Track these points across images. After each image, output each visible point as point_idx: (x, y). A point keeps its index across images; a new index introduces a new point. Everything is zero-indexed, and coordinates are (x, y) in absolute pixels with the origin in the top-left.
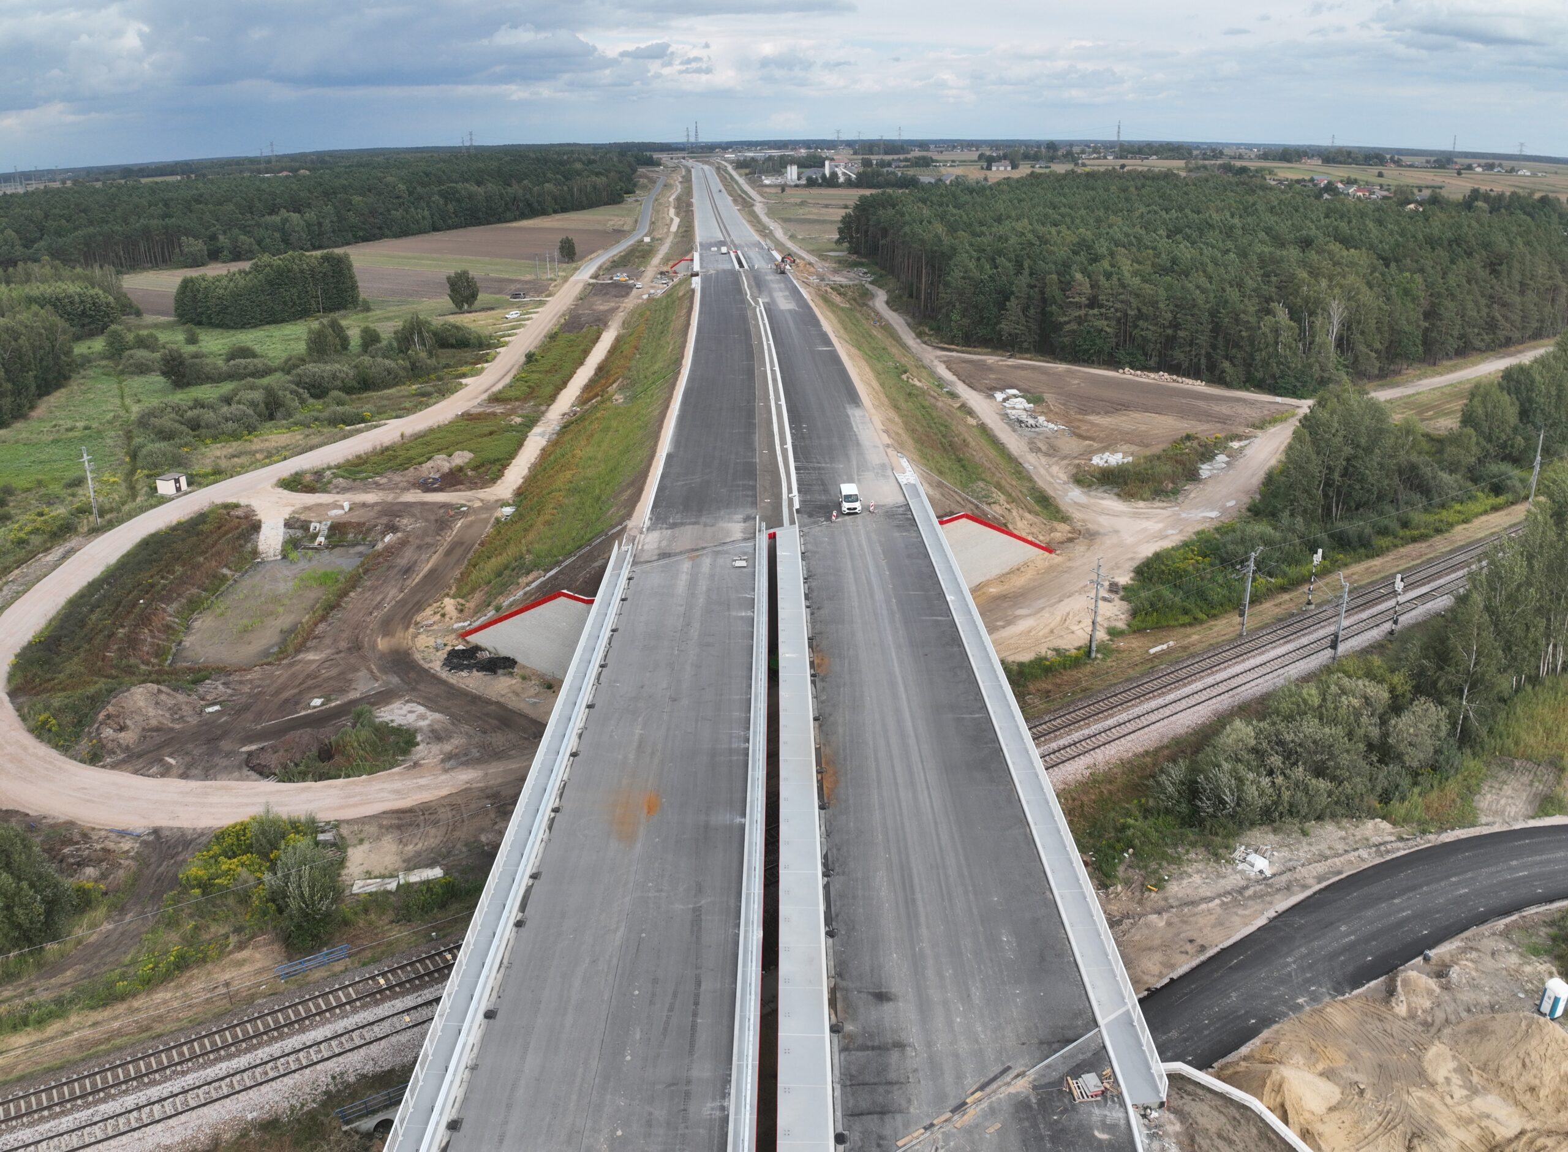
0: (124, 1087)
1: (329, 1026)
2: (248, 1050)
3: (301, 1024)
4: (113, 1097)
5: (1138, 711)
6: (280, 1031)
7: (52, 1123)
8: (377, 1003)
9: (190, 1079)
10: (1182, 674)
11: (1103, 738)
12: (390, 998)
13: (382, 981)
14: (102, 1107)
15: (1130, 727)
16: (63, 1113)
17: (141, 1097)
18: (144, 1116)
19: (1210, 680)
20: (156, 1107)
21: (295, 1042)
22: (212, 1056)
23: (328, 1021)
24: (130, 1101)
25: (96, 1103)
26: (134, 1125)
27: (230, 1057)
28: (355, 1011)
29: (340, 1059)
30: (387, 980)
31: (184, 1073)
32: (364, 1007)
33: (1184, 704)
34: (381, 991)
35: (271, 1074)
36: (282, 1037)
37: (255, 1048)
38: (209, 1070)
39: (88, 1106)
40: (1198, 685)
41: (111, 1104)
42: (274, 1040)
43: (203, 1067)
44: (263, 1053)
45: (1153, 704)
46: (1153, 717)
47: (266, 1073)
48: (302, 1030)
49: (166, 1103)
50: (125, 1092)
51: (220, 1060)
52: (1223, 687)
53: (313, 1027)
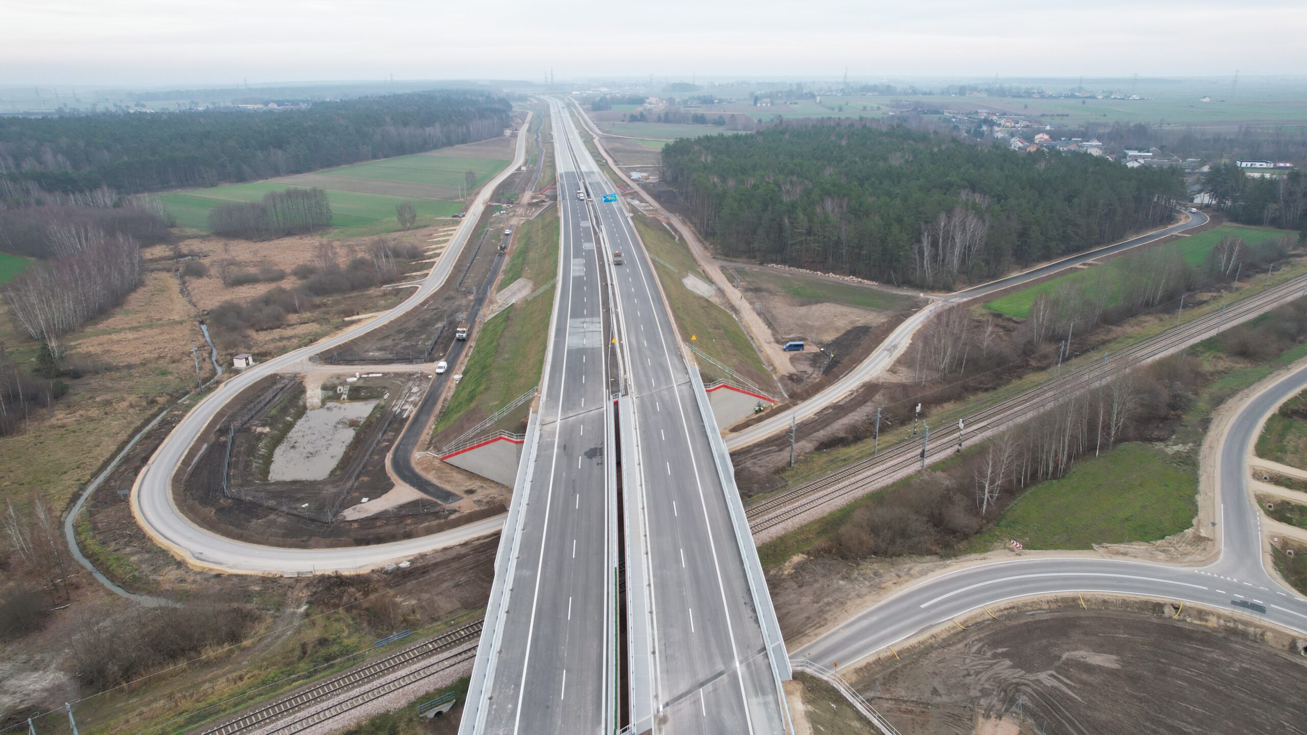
0: (308, 704)
1: (406, 669)
2: (368, 682)
3: (393, 668)
4: (303, 709)
5: (812, 497)
6: (383, 673)
7: (272, 725)
8: (430, 656)
9: (342, 697)
10: (839, 476)
11: (792, 513)
12: (436, 654)
13: (430, 646)
14: (298, 714)
15: (808, 507)
16: (277, 720)
17: (319, 707)
18: (321, 717)
19: (853, 480)
20: (327, 712)
21: (391, 677)
22: (350, 686)
23: (406, 666)
24: (312, 710)
25: (294, 713)
26: (317, 721)
27: (360, 686)
28: (419, 661)
29: (416, 683)
30: (433, 645)
31: (337, 695)
32: (423, 659)
33: (837, 494)
34: (431, 651)
35: (383, 693)
36: (384, 675)
37: (372, 681)
38: (350, 693)
39: (290, 715)
40: (847, 483)
41: (302, 712)
42: (379, 677)
43: (347, 691)
44: (376, 683)
45: (821, 494)
46: (820, 501)
47: (380, 692)
48: (394, 671)
49: (332, 709)
50: (309, 706)
51: (354, 687)
52: (860, 484)
53: (399, 669)
